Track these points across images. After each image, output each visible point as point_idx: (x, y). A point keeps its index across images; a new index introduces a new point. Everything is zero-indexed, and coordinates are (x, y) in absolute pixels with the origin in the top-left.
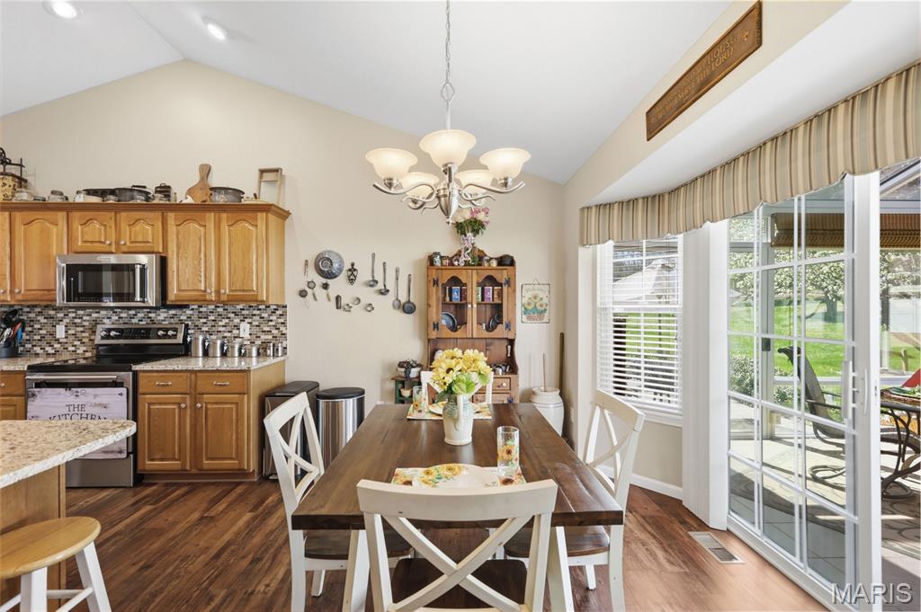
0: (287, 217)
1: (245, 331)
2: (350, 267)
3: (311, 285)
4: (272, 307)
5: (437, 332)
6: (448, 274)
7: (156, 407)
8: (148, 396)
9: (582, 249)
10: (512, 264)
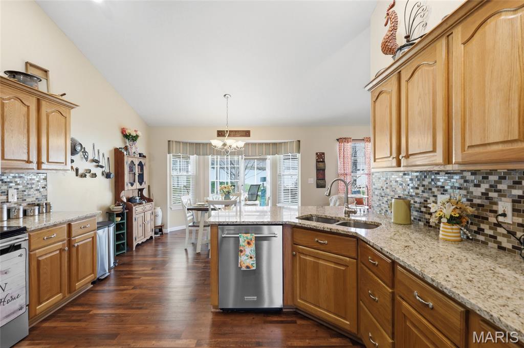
5: (128, 187)
6: (130, 160)
7: (44, 257)
8: (37, 251)
9: (168, 155)
10: (144, 157)
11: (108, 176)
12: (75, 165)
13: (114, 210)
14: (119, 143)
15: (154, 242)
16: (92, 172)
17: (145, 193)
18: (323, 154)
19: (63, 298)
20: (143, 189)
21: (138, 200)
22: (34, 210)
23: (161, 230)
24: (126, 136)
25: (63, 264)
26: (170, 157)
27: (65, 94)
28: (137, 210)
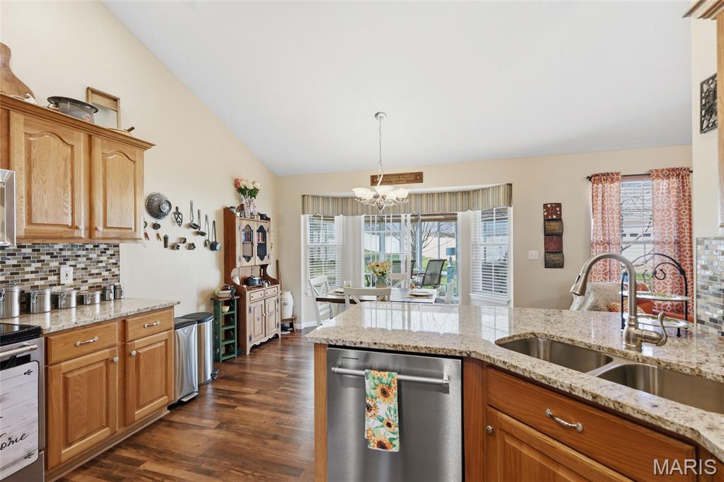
1: (68, 275)
2: (176, 210)
3: (144, 224)
5: (241, 263)
6: (245, 223)
7: (76, 373)
8: (63, 364)
9: (302, 216)
10: (268, 219)
11: (213, 247)
12: (162, 232)
13: (220, 296)
14: (231, 200)
15: (280, 343)
16: (188, 242)
17: (271, 272)
18: (559, 205)
19: (110, 436)
20: (267, 265)
21: (257, 282)
22: (93, 296)
23: (292, 325)
24: (242, 191)
25: (111, 383)
26: (305, 219)
27: (132, 129)
28: (253, 298)
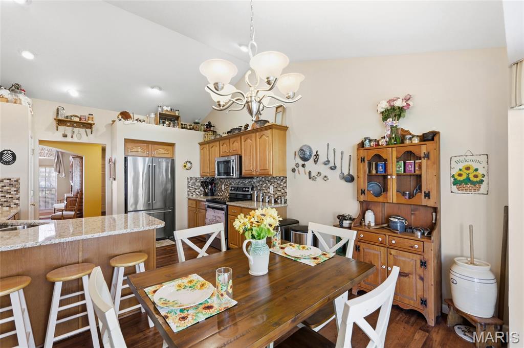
0: (286, 130)
1: (272, 189)
2: (316, 154)
3: (297, 165)
4: (282, 178)
5: (364, 196)
6: (371, 153)
12: (307, 169)
28: (362, 236)
